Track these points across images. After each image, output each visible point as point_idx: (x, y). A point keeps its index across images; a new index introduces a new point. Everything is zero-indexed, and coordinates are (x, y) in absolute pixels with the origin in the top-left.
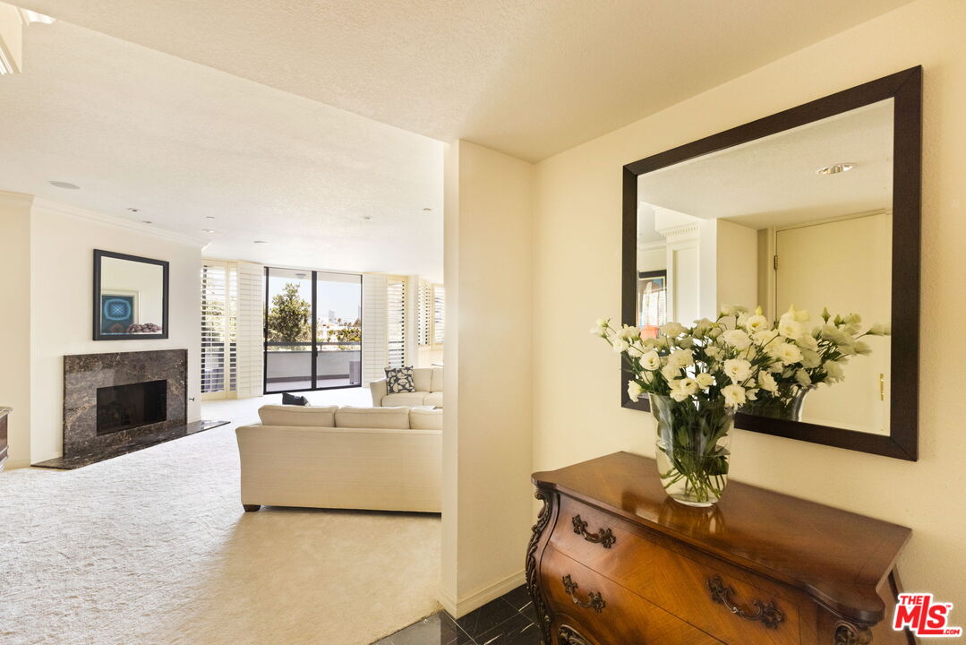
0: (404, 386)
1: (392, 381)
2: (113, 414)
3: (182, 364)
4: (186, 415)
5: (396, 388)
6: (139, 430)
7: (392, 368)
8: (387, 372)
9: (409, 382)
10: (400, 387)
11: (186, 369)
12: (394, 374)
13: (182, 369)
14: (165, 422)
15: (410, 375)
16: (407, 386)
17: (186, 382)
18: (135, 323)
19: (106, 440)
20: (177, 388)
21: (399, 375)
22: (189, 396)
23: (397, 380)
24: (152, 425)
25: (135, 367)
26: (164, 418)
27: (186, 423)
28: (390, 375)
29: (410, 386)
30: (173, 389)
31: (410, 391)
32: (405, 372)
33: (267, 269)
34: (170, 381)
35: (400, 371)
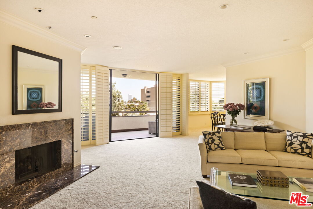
0: (218, 145)
1: (210, 141)
2: (27, 167)
3: (71, 128)
4: (73, 162)
5: (213, 146)
6: (44, 177)
7: (208, 133)
8: (205, 135)
9: (221, 142)
10: (216, 146)
11: (73, 132)
12: (210, 136)
13: (70, 132)
14: (61, 169)
15: (220, 137)
16: (220, 145)
17: (73, 140)
18: (43, 102)
19: (21, 189)
20: (67, 145)
21: (214, 137)
22: (75, 149)
23: (213, 141)
24: (53, 172)
25: (41, 133)
26: (60, 166)
27: (73, 168)
28: (207, 137)
29: (222, 145)
30: (65, 147)
31: (222, 149)
32: (217, 134)
33: (111, 70)
34: (63, 141)
35: (214, 134)
